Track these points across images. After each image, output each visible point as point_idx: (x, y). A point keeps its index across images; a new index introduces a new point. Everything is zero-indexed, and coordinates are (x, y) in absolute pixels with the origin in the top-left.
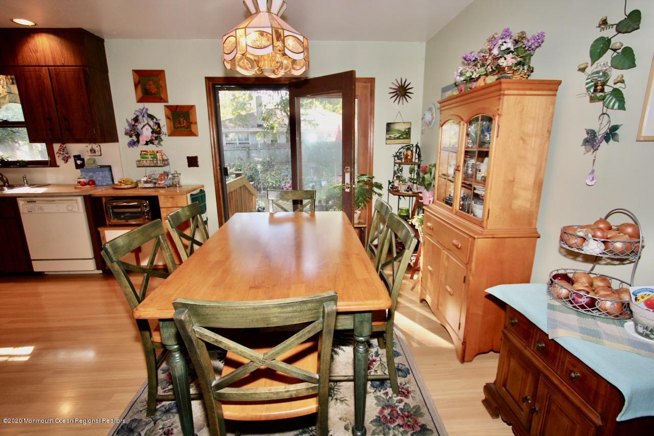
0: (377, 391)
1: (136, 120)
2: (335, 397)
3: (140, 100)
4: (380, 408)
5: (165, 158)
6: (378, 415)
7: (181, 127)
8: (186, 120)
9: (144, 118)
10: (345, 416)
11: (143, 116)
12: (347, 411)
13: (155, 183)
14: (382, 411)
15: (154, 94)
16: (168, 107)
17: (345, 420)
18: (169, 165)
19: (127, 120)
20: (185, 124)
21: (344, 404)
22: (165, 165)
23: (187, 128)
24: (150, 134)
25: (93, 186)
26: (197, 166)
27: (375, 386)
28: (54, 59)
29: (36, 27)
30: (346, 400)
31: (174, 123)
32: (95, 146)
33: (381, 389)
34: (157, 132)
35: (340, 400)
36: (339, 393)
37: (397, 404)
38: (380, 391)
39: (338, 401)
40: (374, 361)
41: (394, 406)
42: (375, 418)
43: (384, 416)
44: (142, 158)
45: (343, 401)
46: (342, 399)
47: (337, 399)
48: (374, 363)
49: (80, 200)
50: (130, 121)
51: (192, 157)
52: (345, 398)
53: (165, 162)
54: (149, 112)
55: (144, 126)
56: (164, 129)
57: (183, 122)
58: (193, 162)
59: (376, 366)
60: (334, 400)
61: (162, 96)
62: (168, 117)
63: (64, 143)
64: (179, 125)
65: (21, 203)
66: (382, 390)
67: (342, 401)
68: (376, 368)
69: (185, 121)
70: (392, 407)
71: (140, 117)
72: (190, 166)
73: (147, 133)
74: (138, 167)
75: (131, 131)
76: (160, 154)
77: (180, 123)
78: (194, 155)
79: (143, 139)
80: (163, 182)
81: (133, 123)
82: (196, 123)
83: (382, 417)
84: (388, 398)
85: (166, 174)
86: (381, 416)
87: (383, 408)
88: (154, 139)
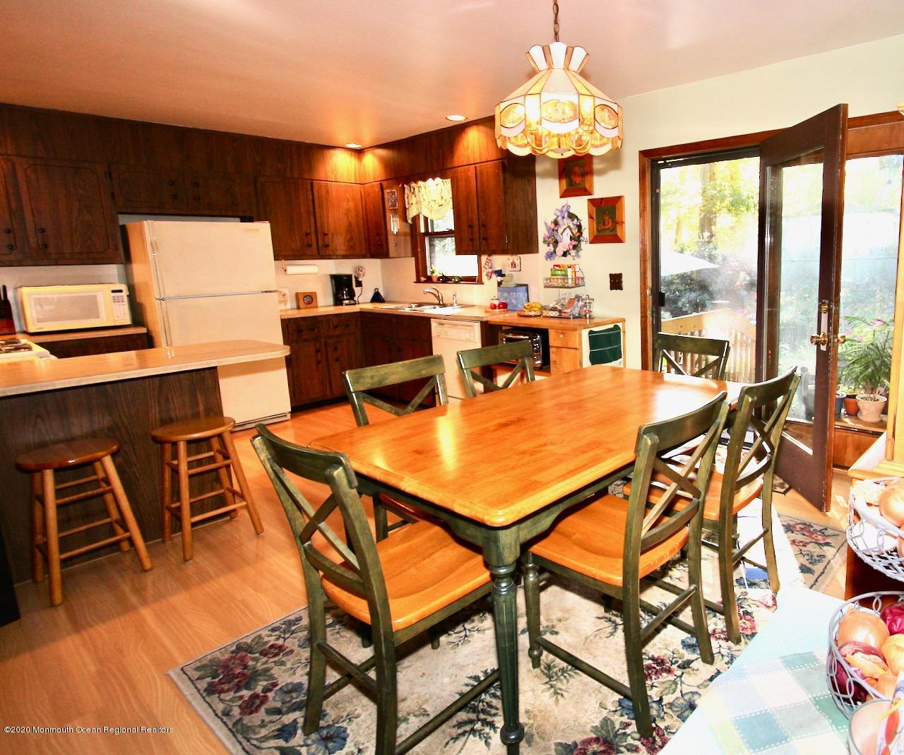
0: (619, 713)
1: (556, 223)
2: (554, 683)
3: (564, 195)
4: (594, 736)
5: (578, 274)
6: (578, 742)
7: (606, 229)
8: (612, 219)
9: (565, 220)
10: (536, 712)
11: (563, 218)
12: (546, 708)
13: (560, 311)
14: (591, 742)
15: (579, 184)
16: (593, 202)
17: (531, 716)
18: (584, 285)
19: (546, 224)
20: (610, 224)
21: (554, 698)
22: (577, 285)
23: (612, 231)
24: (569, 241)
25: (503, 310)
26: (621, 289)
27: (623, 705)
28: (480, 155)
29: (467, 121)
30: (562, 695)
31: (598, 223)
32: (515, 258)
33: (626, 714)
34: (577, 239)
35: (555, 690)
36: (565, 681)
37: (622, 749)
38: (622, 715)
39: (552, 690)
40: (669, 671)
41: (615, 747)
42: (570, 743)
43: (585, 749)
44: (552, 275)
45: (558, 693)
46: (559, 691)
47: (552, 686)
48: (664, 674)
49: (477, 327)
50: (549, 224)
51: (616, 274)
52: (563, 693)
53: (579, 281)
54: (571, 211)
55: (565, 229)
56: (586, 234)
57: (608, 222)
58: (616, 282)
59: (661, 680)
60: (548, 686)
61: (587, 187)
62: (591, 217)
63: (489, 256)
64: (602, 227)
65: (434, 324)
66: (626, 716)
67: (556, 693)
68: (658, 683)
69: (610, 220)
70: (612, 748)
71: (560, 219)
72: (612, 288)
73: (565, 241)
74: (546, 287)
75: (549, 238)
76: (573, 270)
77: (604, 225)
78: (618, 272)
79: (560, 250)
80: (568, 311)
81: (553, 226)
82: (623, 222)
83: (581, 749)
84: (621, 731)
85: (578, 298)
86: (579, 747)
87: (597, 740)
88: (571, 247)
